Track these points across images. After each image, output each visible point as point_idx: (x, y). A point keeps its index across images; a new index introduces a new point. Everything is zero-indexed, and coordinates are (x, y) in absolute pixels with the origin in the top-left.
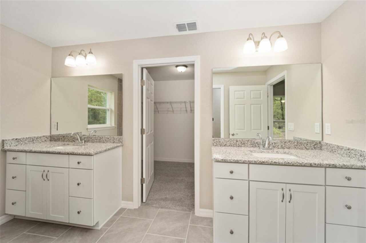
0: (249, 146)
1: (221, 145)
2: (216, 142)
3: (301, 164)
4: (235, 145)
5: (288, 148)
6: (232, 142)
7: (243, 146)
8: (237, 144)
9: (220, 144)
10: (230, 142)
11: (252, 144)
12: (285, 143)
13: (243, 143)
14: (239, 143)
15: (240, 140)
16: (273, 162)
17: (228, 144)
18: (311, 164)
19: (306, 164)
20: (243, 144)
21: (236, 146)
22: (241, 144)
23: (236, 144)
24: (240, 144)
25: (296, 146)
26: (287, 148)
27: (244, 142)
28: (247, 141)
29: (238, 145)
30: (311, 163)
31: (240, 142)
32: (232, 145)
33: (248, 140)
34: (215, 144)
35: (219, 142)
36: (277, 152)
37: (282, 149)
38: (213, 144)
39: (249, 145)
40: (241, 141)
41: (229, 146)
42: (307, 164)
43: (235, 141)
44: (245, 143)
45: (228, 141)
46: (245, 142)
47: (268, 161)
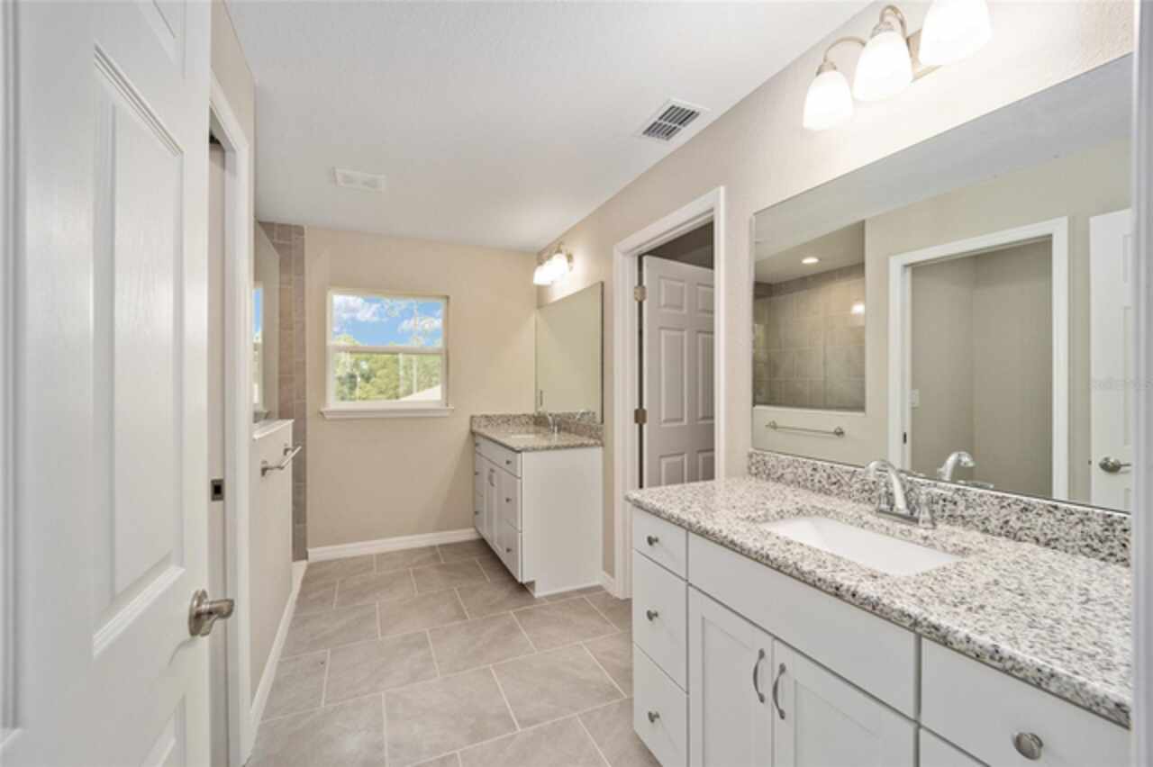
0: (857, 495)
1: (769, 475)
2: (758, 462)
3: (803, 573)
4: (809, 484)
5: (1042, 539)
6: (800, 470)
7: (836, 492)
8: (816, 481)
9: (767, 472)
10: (795, 471)
11: (867, 487)
12: (1025, 509)
13: (834, 480)
14: (821, 476)
15: (826, 464)
16: (730, 538)
17: (789, 477)
18: (837, 589)
19: (820, 580)
20: (835, 483)
21: (813, 485)
22: (828, 483)
23: (812, 480)
24: (824, 482)
25: (1096, 544)
26: (1037, 540)
27: (839, 478)
28: (847, 472)
29: (817, 485)
30: (841, 585)
31: (825, 475)
32: (800, 479)
33: (852, 469)
34: (754, 470)
35: (765, 464)
36: (926, 538)
37: (1011, 544)
38: (749, 468)
39: (857, 491)
40: (829, 471)
41: (792, 482)
42: (825, 581)
43: (808, 467)
44: (843, 482)
45: (788, 466)
46: (843, 478)
47: (717, 532)
